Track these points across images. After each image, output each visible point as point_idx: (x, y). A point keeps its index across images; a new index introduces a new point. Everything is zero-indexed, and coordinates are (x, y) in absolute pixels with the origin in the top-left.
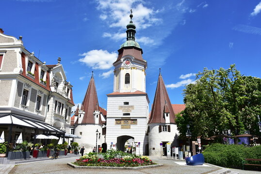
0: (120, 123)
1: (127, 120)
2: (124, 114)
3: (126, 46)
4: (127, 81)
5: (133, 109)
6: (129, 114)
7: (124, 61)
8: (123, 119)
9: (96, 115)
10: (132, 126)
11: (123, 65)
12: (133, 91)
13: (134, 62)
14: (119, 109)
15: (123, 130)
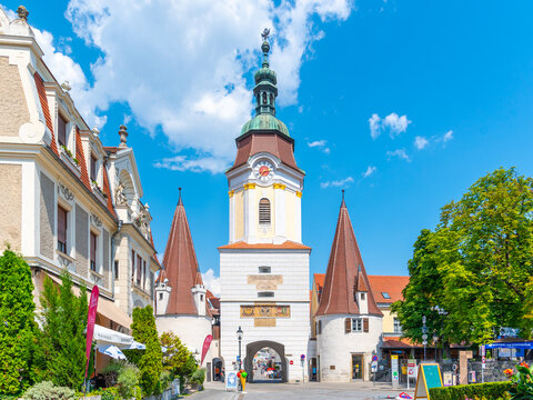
0: (252, 314)
1: (266, 307)
2: (261, 295)
3: (258, 128)
4: (265, 217)
5: (281, 283)
6: (271, 294)
7: (255, 165)
8: (257, 305)
9: (199, 294)
10: (280, 321)
11: (252, 176)
12: (279, 242)
13: (278, 169)
14: (249, 282)
15: (258, 328)
